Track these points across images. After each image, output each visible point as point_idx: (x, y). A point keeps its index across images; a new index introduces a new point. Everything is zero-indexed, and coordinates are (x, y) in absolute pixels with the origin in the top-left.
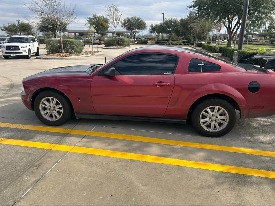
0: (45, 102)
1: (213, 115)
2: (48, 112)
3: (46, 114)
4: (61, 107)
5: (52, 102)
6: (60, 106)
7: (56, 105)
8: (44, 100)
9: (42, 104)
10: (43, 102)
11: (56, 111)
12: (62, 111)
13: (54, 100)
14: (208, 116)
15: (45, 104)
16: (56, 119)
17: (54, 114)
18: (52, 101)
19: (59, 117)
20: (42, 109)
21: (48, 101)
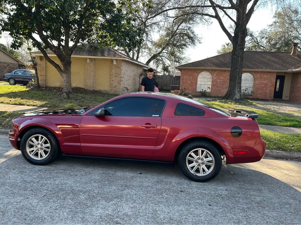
0: (34, 139)
1: (199, 159)
2: (34, 150)
3: (31, 152)
4: (49, 147)
5: (41, 141)
6: (48, 145)
7: (45, 144)
8: (32, 138)
9: (30, 141)
10: (31, 139)
11: (43, 150)
12: (49, 150)
13: (44, 138)
14: (195, 160)
15: (32, 141)
16: (41, 158)
17: (40, 153)
18: (41, 139)
19: (45, 156)
20: (29, 146)
21: (37, 138)
